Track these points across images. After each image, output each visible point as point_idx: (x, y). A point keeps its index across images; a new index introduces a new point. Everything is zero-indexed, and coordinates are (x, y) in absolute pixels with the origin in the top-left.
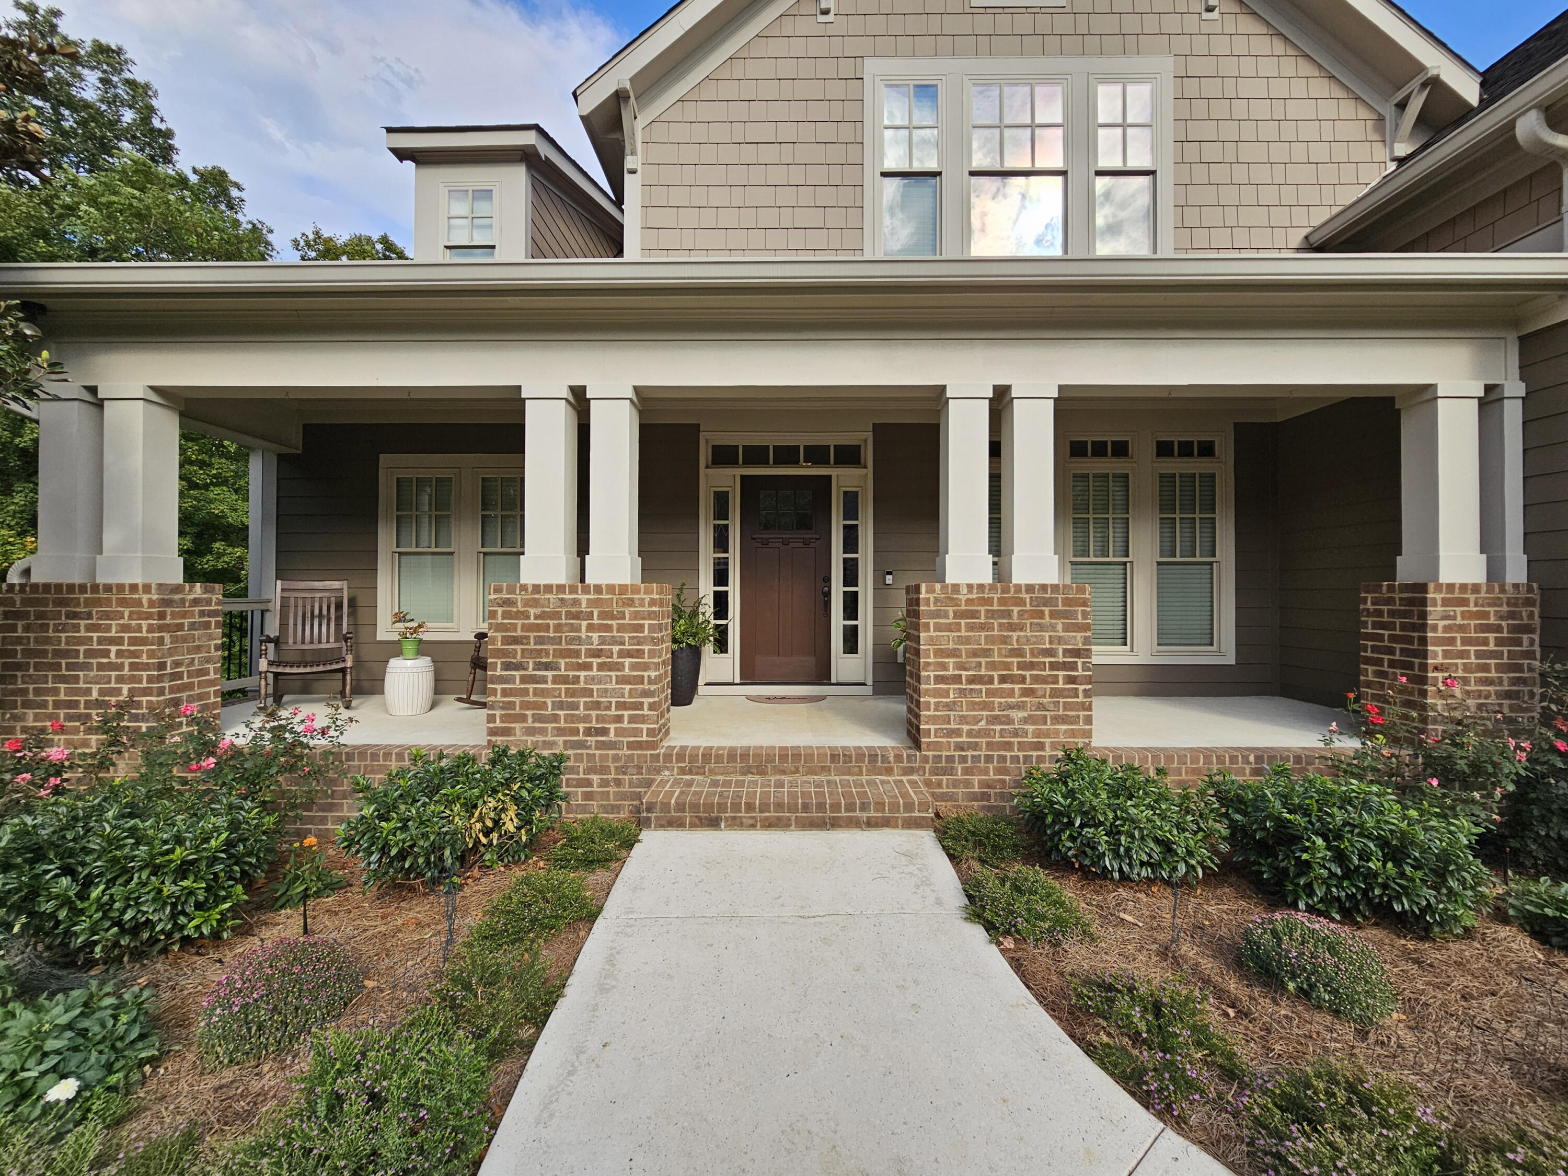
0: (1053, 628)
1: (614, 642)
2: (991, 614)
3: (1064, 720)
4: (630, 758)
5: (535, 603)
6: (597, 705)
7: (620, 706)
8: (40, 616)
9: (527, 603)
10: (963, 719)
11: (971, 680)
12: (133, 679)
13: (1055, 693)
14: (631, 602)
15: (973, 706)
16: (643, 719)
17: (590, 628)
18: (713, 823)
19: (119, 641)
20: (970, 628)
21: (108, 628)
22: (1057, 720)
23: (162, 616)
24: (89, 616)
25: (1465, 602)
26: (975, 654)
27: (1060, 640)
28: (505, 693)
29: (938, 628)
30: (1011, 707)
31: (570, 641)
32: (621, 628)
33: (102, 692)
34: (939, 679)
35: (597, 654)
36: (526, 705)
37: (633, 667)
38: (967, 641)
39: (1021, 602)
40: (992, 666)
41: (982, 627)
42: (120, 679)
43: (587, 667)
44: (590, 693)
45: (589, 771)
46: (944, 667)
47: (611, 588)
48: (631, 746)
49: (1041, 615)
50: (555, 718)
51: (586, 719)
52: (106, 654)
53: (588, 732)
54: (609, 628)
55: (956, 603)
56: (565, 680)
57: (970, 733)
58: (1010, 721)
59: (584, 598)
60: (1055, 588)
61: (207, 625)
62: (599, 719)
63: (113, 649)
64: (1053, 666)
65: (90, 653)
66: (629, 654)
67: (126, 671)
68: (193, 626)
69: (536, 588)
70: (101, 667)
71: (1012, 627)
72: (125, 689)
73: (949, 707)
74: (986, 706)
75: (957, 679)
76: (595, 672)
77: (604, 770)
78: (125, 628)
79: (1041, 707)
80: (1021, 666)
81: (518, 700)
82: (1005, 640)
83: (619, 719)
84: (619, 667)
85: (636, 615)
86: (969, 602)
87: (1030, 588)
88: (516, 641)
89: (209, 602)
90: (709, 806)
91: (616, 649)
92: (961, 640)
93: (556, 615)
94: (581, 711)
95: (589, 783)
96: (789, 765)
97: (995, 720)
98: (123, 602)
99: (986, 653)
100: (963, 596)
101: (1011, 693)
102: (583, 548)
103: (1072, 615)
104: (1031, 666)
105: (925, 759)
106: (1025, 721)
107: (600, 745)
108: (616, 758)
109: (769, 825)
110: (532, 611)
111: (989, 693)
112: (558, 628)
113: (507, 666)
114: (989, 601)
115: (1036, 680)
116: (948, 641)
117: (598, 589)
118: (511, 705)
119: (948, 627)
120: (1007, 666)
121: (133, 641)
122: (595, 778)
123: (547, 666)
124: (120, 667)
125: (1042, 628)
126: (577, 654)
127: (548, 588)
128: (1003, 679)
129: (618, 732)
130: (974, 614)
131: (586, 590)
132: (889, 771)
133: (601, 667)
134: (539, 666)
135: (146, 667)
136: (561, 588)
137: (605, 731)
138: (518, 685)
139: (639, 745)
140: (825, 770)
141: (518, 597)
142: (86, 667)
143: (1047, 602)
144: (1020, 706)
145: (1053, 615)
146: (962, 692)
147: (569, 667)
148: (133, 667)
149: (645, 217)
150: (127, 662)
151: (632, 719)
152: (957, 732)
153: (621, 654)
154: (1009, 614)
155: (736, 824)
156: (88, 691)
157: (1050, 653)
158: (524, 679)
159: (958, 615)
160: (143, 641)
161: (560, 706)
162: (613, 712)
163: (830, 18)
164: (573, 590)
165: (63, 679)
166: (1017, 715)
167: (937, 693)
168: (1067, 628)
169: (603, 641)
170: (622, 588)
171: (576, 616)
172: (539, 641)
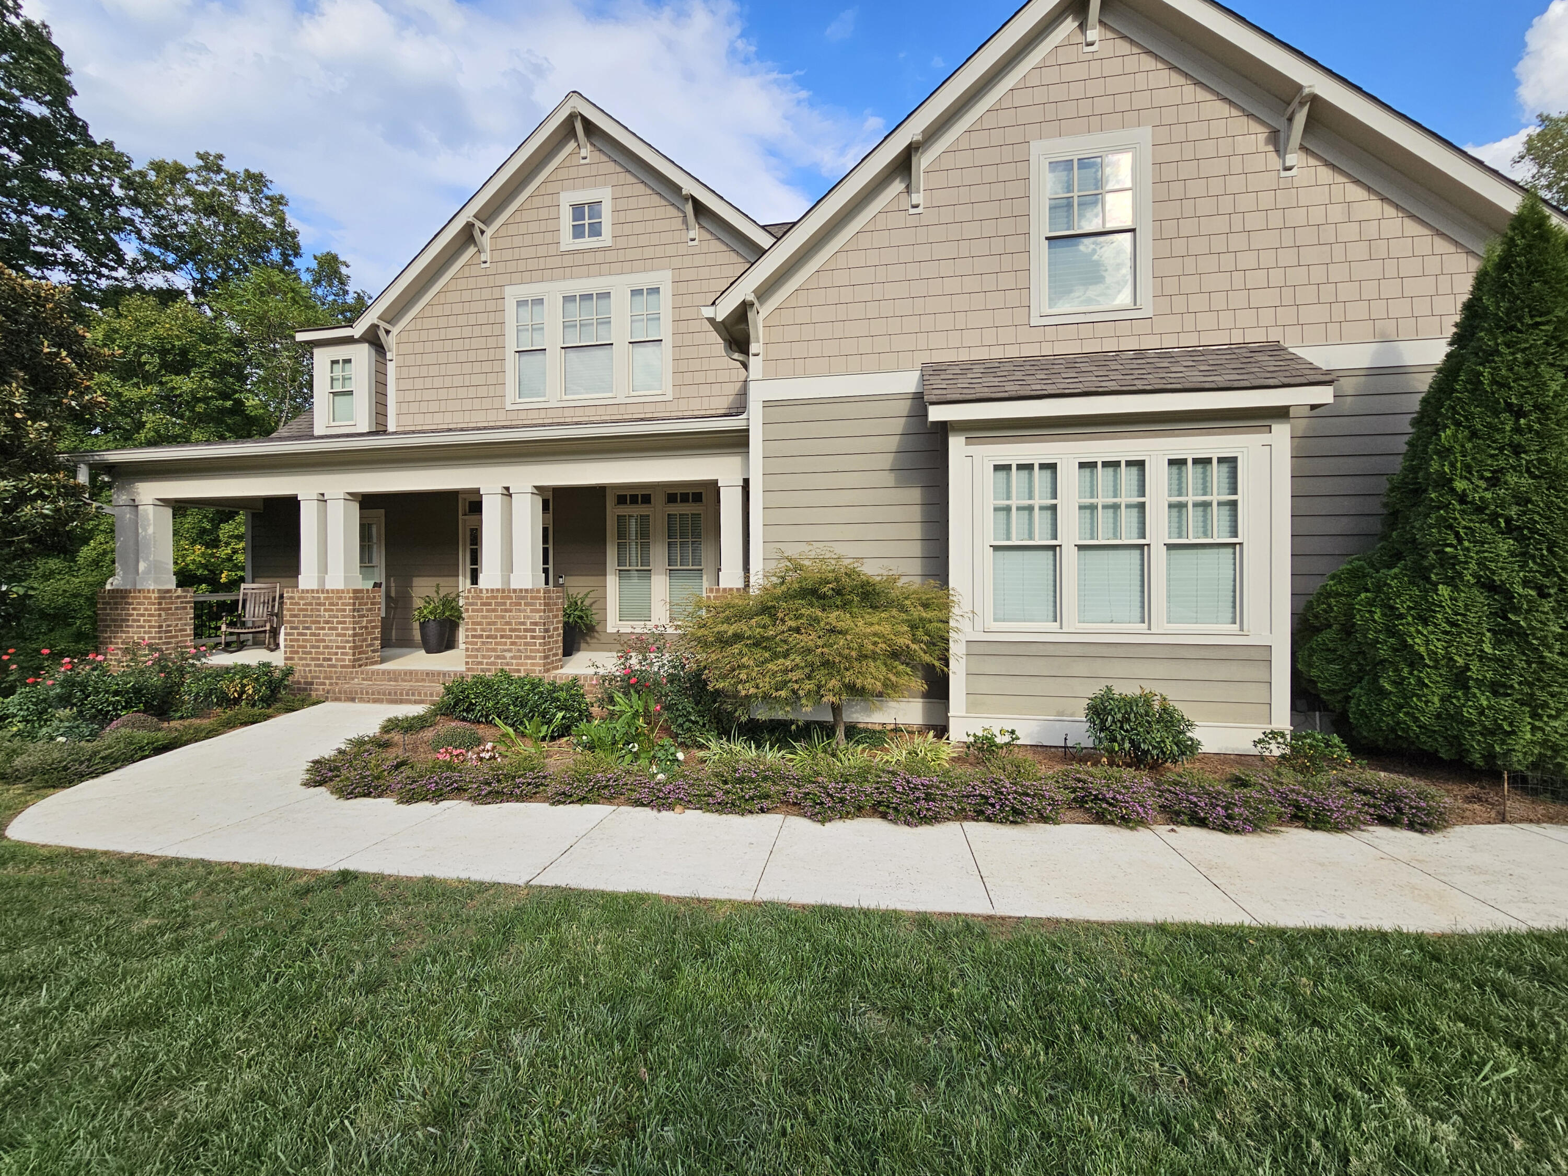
0: (525, 611)
1: (334, 617)
2: (497, 604)
4: (340, 672)
5: (304, 598)
6: (327, 647)
7: (337, 647)
8: (116, 603)
9: (300, 598)
10: (484, 657)
11: (488, 637)
12: (149, 632)
13: (526, 644)
14: (340, 598)
15: (488, 650)
16: (346, 654)
17: (325, 610)
18: (353, 700)
19: (144, 615)
20: (488, 611)
21: (140, 609)
22: (527, 657)
23: (160, 604)
24: (133, 604)
26: (489, 624)
27: (528, 617)
28: (291, 640)
29: (474, 611)
30: (505, 651)
31: (317, 616)
32: (337, 610)
35: (327, 622)
36: (299, 647)
37: (343, 629)
38: (486, 617)
39: (511, 598)
40: (497, 630)
41: (494, 610)
42: (145, 632)
43: (323, 628)
44: (324, 641)
45: (325, 678)
46: (475, 630)
47: (333, 591)
48: (341, 667)
49: (520, 604)
50: (311, 653)
51: (323, 653)
52: (139, 621)
53: (324, 659)
54: (332, 610)
55: (481, 598)
56: (314, 635)
57: (488, 663)
58: (505, 658)
59: (322, 596)
60: (526, 591)
61: (185, 608)
62: (329, 653)
63: (142, 618)
64: (526, 630)
65: (134, 621)
66: (340, 623)
67: (147, 629)
68: (177, 608)
69: (305, 591)
70: (138, 627)
71: (506, 611)
72: (146, 636)
73: (478, 650)
74: (494, 650)
75: (481, 636)
76: (327, 631)
77: (331, 678)
78: (146, 609)
79: (519, 651)
80: (511, 630)
81: (294, 644)
82: (503, 617)
83: (336, 654)
84: (336, 629)
85: (343, 604)
86: (487, 598)
87: (515, 591)
88: (295, 616)
89: (186, 597)
90: (351, 692)
91: (335, 620)
92: (483, 617)
93: (311, 604)
94: (321, 650)
95: (324, 684)
96: (408, 678)
97: (498, 657)
98: (145, 598)
99: (494, 623)
100: (484, 595)
102: (325, 571)
103: (535, 605)
104: (515, 630)
106: (512, 658)
107: (329, 666)
108: (336, 672)
109: (375, 701)
110: (302, 602)
111: (496, 644)
112: (312, 610)
113: (292, 628)
114: (496, 598)
115: (517, 637)
116: (478, 617)
117: (328, 591)
118: (293, 646)
119: (477, 611)
120: (504, 630)
121: (149, 615)
122: (327, 682)
123: (306, 628)
124: (144, 627)
125: (520, 611)
126: (319, 622)
127: (309, 591)
128: (502, 637)
129: (337, 660)
130: (490, 604)
131: (323, 592)
133: (329, 629)
134: (303, 628)
135: (154, 627)
136: (313, 591)
137: (330, 660)
138: (294, 637)
139: (345, 667)
140: (423, 680)
141: (299, 595)
142: (132, 626)
143: (524, 598)
144: (510, 650)
145: (526, 604)
146: (483, 643)
147: (316, 628)
148: (149, 627)
149: (398, 384)
150: (147, 624)
151: (342, 654)
152: (481, 663)
153: (338, 623)
154: (505, 604)
155: (362, 700)
156: (133, 637)
157: (523, 624)
158: (299, 634)
159: (483, 604)
160: (152, 615)
161: (313, 647)
162: (334, 650)
163: (487, 265)
164: (318, 592)
165: (125, 632)
166: (508, 655)
167: (472, 643)
168: (532, 611)
169: (330, 617)
170: (338, 591)
171: (319, 604)
172: (305, 616)
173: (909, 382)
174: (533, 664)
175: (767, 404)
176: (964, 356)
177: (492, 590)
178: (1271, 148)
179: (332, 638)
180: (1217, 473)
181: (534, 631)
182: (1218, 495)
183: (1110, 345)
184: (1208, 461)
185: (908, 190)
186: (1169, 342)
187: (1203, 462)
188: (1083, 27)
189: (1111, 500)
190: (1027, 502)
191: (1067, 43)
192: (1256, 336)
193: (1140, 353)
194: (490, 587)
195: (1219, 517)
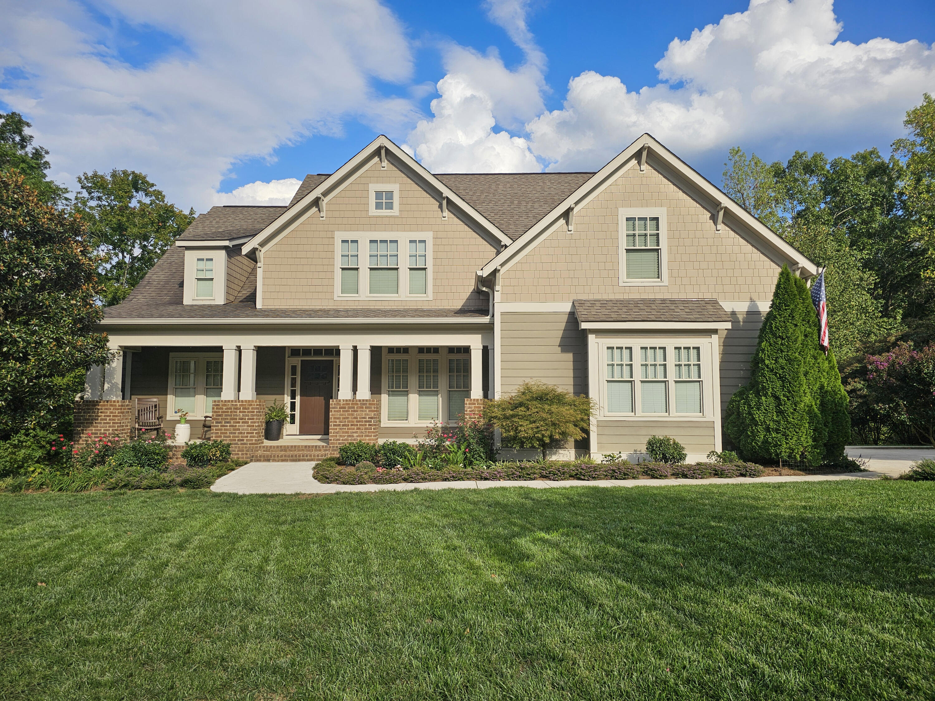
0: (366, 411)
1: (247, 416)
2: (349, 408)
3: (368, 436)
4: (250, 447)
5: (225, 405)
6: (241, 433)
7: (247, 433)
8: (87, 409)
9: (223, 405)
10: (341, 436)
11: (343, 425)
12: (113, 427)
13: (366, 429)
14: (251, 405)
15: (343, 432)
16: (254, 437)
17: (240, 412)
18: (269, 460)
19: (110, 416)
20: (343, 411)
21: (107, 412)
22: (366, 436)
23: (121, 409)
24: (102, 409)
25: (474, 404)
26: (344, 418)
27: (367, 415)
28: (216, 430)
29: (335, 411)
30: (354, 433)
31: (234, 415)
32: (248, 412)
33: (104, 430)
34: (334, 425)
35: (242, 419)
36: (221, 433)
37: (251, 422)
38: (342, 415)
39: (357, 404)
40: (348, 422)
41: (347, 411)
42: (110, 427)
43: (239, 422)
44: (239, 430)
45: (238, 451)
46: (336, 422)
47: (246, 401)
48: (250, 444)
49: (363, 408)
50: (230, 437)
51: (238, 437)
52: (106, 420)
53: (238, 440)
54: (245, 412)
55: (340, 405)
56: (233, 426)
57: (342, 440)
59: (239, 404)
60: (367, 400)
62: (242, 437)
63: (108, 418)
64: (366, 421)
65: (102, 419)
66: (250, 419)
67: (111, 424)
68: (126, 412)
69: (225, 401)
70: (104, 423)
71: (354, 411)
72: (111, 429)
73: (337, 433)
74: (347, 432)
75: (339, 425)
76: (241, 424)
77: (243, 451)
78: (111, 413)
79: (362, 432)
80: (357, 422)
81: (219, 432)
82: (352, 415)
83: (247, 437)
84: (248, 422)
85: (252, 408)
86: (343, 404)
87: (360, 400)
88: (219, 416)
89: (129, 405)
91: (247, 418)
92: (341, 415)
93: (231, 409)
94: (237, 435)
95: (238, 454)
96: (293, 449)
97: (349, 436)
98: (111, 405)
99: (347, 418)
100: (342, 403)
101: (354, 429)
102: (239, 390)
103: (371, 408)
104: (359, 422)
105: (330, 447)
106: (357, 436)
107: (242, 444)
108: (246, 447)
110: (224, 407)
111: (348, 429)
112: (231, 412)
113: (217, 423)
114: (349, 404)
115: (360, 425)
116: (338, 415)
117: (242, 401)
118: (218, 433)
119: (337, 411)
120: (353, 422)
121: (113, 416)
122: (240, 453)
123: (228, 423)
124: (109, 423)
125: (362, 411)
126: (236, 419)
127: (229, 401)
128: (352, 425)
129: (247, 440)
130: (345, 408)
131: (239, 402)
132: (320, 450)
133: (243, 423)
134: (225, 423)
135: (117, 423)
136: (232, 401)
137: (243, 440)
138: (220, 428)
139: (252, 444)
141: (221, 403)
142: (100, 423)
143: (364, 404)
144: (356, 432)
145: (365, 408)
146: (340, 429)
147: (234, 423)
148: (113, 423)
149: (263, 282)
150: (112, 422)
151: (251, 437)
152: (339, 440)
153: (248, 419)
154: (354, 407)
155: (274, 460)
156: (101, 430)
157: (364, 418)
158: (221, 426)
159: (340, 408)
160: (116, 416)
161: (231, 433)
162: (246, 435)
163: (324, 219)
164: (236, 401)
165: (95, 427)
166: (355, 435)
167: (333, 429)
168: (369, 411)
169: (243, 416)
170: (249, 401)
171: (236, 409)
172: (226, 415)
173: (567, 307)
174: (370, 440)
175: (502, 314)
176: (591, 297)
177: (347, 400)
178: (711, 221)
179: (244, 428)
180: (693, 353)
181: (371, 422)
182: (693, 361)
183: (652, 296)
184: (689, 348)
185: (567, 223)
186: (675, 297)
187: (688, 348)
188: (639, 163)
189: (653, 363)
190: (620, 363)
191: (633, 169)
192: (708, 296)
193: (663, 301)
194: (345, 399)
195: (694, 370)
